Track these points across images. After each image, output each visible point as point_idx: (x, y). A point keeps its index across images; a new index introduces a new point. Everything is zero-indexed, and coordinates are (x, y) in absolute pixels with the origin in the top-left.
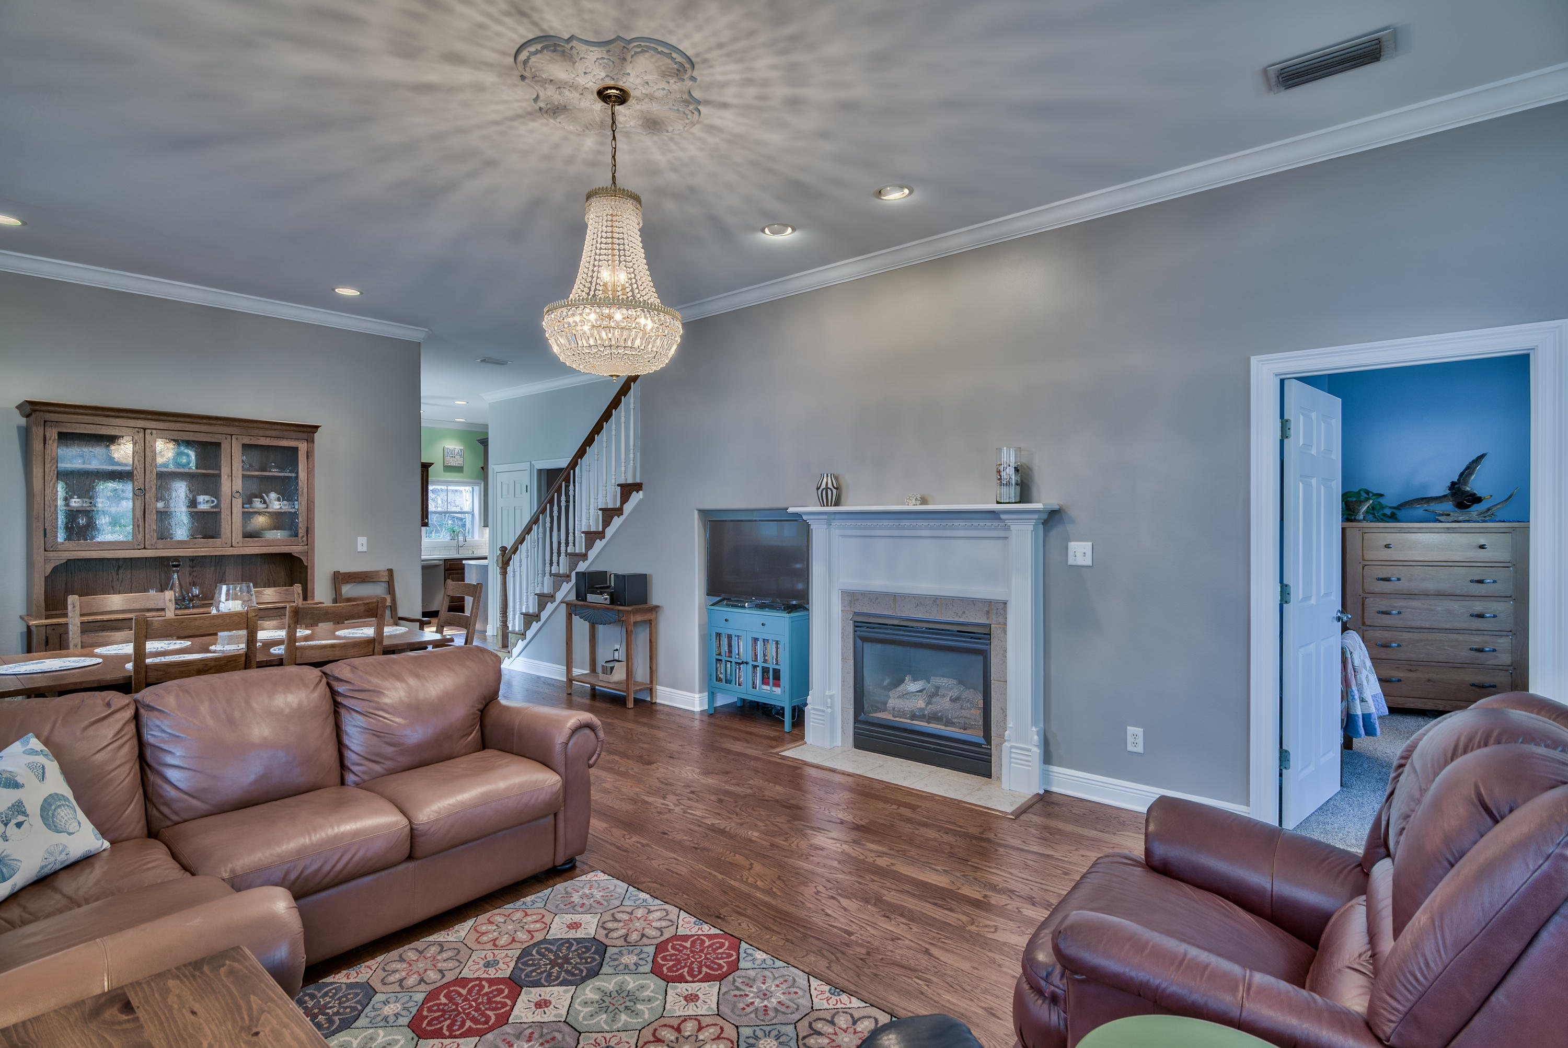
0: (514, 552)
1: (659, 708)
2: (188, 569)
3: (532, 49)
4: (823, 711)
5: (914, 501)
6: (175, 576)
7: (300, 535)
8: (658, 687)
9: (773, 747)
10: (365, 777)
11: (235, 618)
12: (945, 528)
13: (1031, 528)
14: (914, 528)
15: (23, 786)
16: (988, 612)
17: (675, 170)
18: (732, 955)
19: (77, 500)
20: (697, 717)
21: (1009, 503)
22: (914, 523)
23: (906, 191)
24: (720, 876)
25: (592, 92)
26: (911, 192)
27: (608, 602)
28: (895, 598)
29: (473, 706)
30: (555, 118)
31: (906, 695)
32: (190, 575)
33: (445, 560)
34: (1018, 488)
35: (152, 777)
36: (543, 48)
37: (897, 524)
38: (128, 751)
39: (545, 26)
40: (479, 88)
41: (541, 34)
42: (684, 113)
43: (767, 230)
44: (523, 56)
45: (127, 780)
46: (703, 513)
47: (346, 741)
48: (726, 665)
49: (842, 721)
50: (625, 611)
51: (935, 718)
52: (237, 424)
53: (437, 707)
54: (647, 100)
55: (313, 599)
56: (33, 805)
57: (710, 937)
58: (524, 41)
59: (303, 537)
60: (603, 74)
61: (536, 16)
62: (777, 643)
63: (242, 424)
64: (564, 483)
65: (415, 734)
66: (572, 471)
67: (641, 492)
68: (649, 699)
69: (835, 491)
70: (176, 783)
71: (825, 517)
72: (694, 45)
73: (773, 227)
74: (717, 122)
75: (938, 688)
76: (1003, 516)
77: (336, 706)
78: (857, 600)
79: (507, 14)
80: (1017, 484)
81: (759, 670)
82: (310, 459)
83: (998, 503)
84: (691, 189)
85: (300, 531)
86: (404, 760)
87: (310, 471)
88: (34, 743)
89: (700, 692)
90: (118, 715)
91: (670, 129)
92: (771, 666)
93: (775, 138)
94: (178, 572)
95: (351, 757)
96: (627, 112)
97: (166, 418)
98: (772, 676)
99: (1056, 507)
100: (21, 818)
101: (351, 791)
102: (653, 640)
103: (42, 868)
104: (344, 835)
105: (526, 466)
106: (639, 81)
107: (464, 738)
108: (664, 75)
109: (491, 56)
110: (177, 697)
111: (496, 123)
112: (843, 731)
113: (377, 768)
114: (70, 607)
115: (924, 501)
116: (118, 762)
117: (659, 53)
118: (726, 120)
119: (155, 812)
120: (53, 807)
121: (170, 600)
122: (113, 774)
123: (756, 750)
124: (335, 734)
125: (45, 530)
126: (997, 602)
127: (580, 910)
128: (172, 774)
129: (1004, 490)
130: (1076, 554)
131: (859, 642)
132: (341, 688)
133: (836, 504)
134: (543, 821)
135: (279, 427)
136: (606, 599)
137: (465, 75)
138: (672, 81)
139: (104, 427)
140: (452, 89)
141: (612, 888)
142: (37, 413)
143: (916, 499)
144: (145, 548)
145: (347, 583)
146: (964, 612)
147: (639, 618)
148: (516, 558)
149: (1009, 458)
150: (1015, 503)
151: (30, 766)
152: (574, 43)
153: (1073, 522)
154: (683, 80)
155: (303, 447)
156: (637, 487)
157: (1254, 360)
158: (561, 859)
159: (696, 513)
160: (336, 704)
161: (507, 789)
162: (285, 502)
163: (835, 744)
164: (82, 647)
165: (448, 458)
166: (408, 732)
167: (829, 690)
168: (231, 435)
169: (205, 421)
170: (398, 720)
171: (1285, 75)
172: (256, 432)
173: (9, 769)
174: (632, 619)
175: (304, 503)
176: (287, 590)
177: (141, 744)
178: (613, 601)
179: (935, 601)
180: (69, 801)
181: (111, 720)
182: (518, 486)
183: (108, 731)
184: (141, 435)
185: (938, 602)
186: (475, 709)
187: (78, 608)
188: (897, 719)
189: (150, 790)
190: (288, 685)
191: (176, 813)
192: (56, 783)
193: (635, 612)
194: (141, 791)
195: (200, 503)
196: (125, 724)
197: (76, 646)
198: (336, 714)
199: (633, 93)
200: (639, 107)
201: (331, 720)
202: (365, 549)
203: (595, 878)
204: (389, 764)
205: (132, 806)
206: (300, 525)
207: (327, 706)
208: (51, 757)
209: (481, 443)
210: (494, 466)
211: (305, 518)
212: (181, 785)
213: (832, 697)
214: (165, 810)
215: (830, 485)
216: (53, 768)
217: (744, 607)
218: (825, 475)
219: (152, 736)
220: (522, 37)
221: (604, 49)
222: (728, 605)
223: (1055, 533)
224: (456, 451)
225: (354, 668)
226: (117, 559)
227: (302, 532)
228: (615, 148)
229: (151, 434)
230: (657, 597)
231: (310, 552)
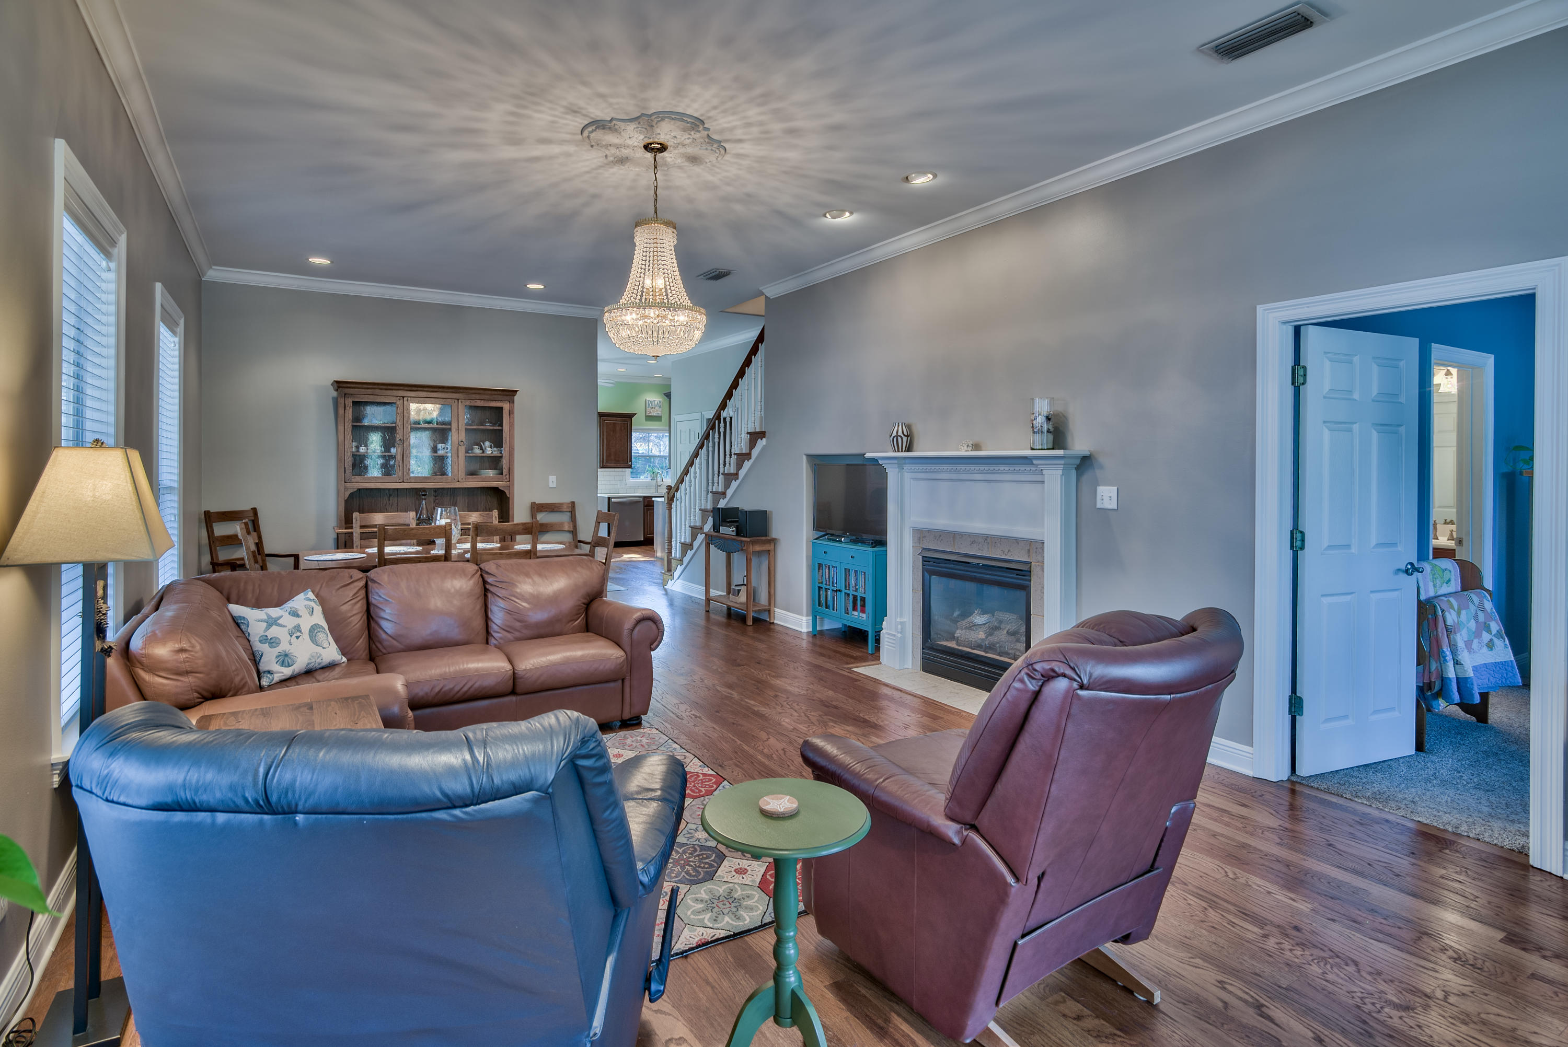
0: (677, 490)
1: (778, 628)
2: (433, 498)
3: (590, 129)
4: (894, 636)
5: (966, 447)
6: (424, 502)
7: (504, 474)
8: (776, 610)
9: (848, 663)
10: (501, 641)
11: (437, 530)
12: (993, 472)
13: (1060, 472)
14: (969, 472)
15: (301, 617)
16: (1029, 551)
17: (728, 184)
18: (713, 787)
19: (364, 448)
20: (805, 637)
21: (1042, 449)
22: (968, 467)
23: (930, 176)
24: (739, 742)
25: (641, 148)
26: (935, 176)
27: (734, 533)
28: (954, 536)
29: (579, 600)
30: (623, 166)
31: (973, 627)
32: (434, 502)
33: (644, 497)
34: (1051, 437)
35: (373, 624)
36: (596, 128)
37: (954, 468)
38: (360, 606)
39: (592, 116)
40: (568, 155)
41: (592, 120)
42: (712, 150)
43: (828, 215)
44: (586, 133)
45: (359, 624)
46: (811, 457)
47: (490, 615)
48: (826, 592)
49: (913, 646)
50: (745, 541)
51: (990, 648)
52: (461, 391)
53: (554, 599)
54: (680, 146)
55: (513, 521)
56: (305, 628)
57: (704, 775)
58: (583, 126)
59: (506, 475)
60: (642, 137)
61: (584, 112)
62: (865, 573)
63: (465, 391)
64: (711, 431)
65: (539, 616)
66: (717, 421)
67: (764, 439)
68: (768, 620)
69: (905, 439)
70: (385, 630)
71: (896, 462)
72: (697, 110)
73: (832, 213)
74: (742, 151)
75: (1001, 622)
76: (1035, 462)
77: (485, 591)
78: (925, 537)
79: (566, 113)
80: (1048, 431)
81: (851, 598)
82: (511, 416)
83: (1032, 449)
84: (748, 195)
85: (504, 470)
86: (527, 632)
87: (512, 425)
88: (311, 595)
89: (807, 616)
90: (355, 584)
91: (707, 161)
92: (859, 594)
93: (793, 156)
94: (425, 499)
95: (493, 627)
96: (671, 155)
97: (416, 389)
98: (858, 603)
99: (1087, 453)
100: (299, 634)
101: (492, 648)
102: (772, 569)
103: (308, 664)
104: (470, 669)
105: (698, 415)
106: (668, 137)
107: (572, 622)
108: (684, 130)
109: (568, 137)
110: (389, 575)
111: (588, 172)
112: (913, 655)
113: (509, 636)
114: (354, 521)
115: (977, 447)
116: (354, 612)
117: (673, 119)
118: (746, 148)
119: (374, 646)
120: (316, 631)
121: (413, 519)
122: (351, 619)
123: (833, 664)
124: (484, 610)
125: (345, 468)
126: (1037, 541)
127: (627, 748)
128: (385, 624)
129: (1037, 437)
130: (1104, 497)
131: (926, 575)
132: (490, 579)
133: (909, 449)
134: (612, 685)
135: (490, 392)
136: (733, 531)
137: (555, 149)
138: (692, 133)
139: (379, 397)
140: (551, 158)
141: (657, 739)
142: (341, 389)
143: (968, 446)
144: (403, 482)
145: (541, 511)
146: (1009, 551)
147: (758, 548)
148: (678, 495)
149: (1043, 407)
150: (1047, 449)
151: (307, 607)
152: (615, 122)
153: (1101, 467)
154: (699, 132)
155: (506, 406)
156: (762, 435)
157: (1260, 309)
158: (626, 716)
159: (804, 457)
160: (486, 590)
161: (582, 656)
162: (495, 449)
163: (906, 666)
164: (361, 548)
165: (649, 409)
166: (530, 613)
167: (901, 616)
168: (458, 400)
169: (440, 390)
170: (524, 604)
171: (1221, 50)
172: (474, 396)
173: (295, 607)
174: (752, 548)
175: (507, 449)
176: (488, 514)
177: (368, 604)
178: (738, 533)
179: (986, 540)
180: (325, 630)
181: (352, 586)
182: (692, 433)
183: (350, 592)
184: (401, 401)
185: (989, 540)
186: (580, 602)
187: (358, 522)
188: (960, 648)
189: (372, 632)
190: (455, 574)
191: (385, 649)
192: (319, 618)
193: (753, 543)
194: (367, 632)
195: (439, 449)
196: (359, 589)
197: (357, 547)
198: (485, 596)
199: (669, 144)
200: (677, 151)
201: (481, 600)
202: (555, 486)
203: (649, 732)
204: (517, 634)
205: (361, 640)
206: (504, 466)
207: (479, 590)
208: (318, 603)
209: (666, 396)
210: (675, 417)
211: (508, 461)
212: (389, 631)
213: (902, 624)
214: (379, 645)
215: (900, 433)
216: (318, 609)
217: (840, 541)
218: (897, 424)
219: (374, 599)
220: (581, 123)
221: (637, 123)
222: (829, 540)
223: (1086, 478)
224: (656, 403)
225: (498, 566)
226: (389, 489)
227: (505, 471)
228: (656, 187)
229: (407, 400)
230: (776, 530)
231: (511, 486)
